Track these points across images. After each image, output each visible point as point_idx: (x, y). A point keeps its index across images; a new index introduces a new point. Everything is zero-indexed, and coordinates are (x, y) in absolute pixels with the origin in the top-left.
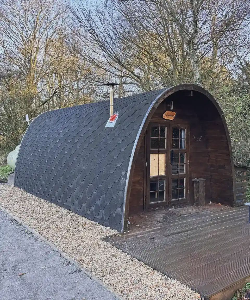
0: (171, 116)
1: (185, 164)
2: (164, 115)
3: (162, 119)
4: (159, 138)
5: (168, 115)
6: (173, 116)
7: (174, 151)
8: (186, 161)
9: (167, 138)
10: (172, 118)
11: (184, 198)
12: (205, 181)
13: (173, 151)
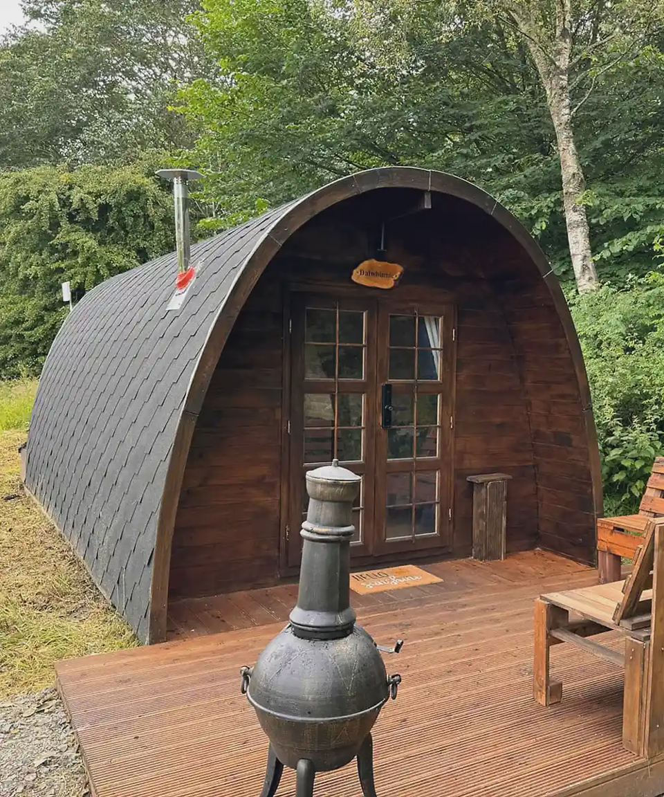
0: (382, 275)
1: (439, 426)
2: (355, 271)
3: (350, 285)
4: (336, 346)
5: (370, 273)
6: (391, 276)
7: (393, 386)
8: (442, 420)
9: (368, 346)
10: (388, 284)
11: (436, 532)
12: (509, 480)
13: (388, 387)
